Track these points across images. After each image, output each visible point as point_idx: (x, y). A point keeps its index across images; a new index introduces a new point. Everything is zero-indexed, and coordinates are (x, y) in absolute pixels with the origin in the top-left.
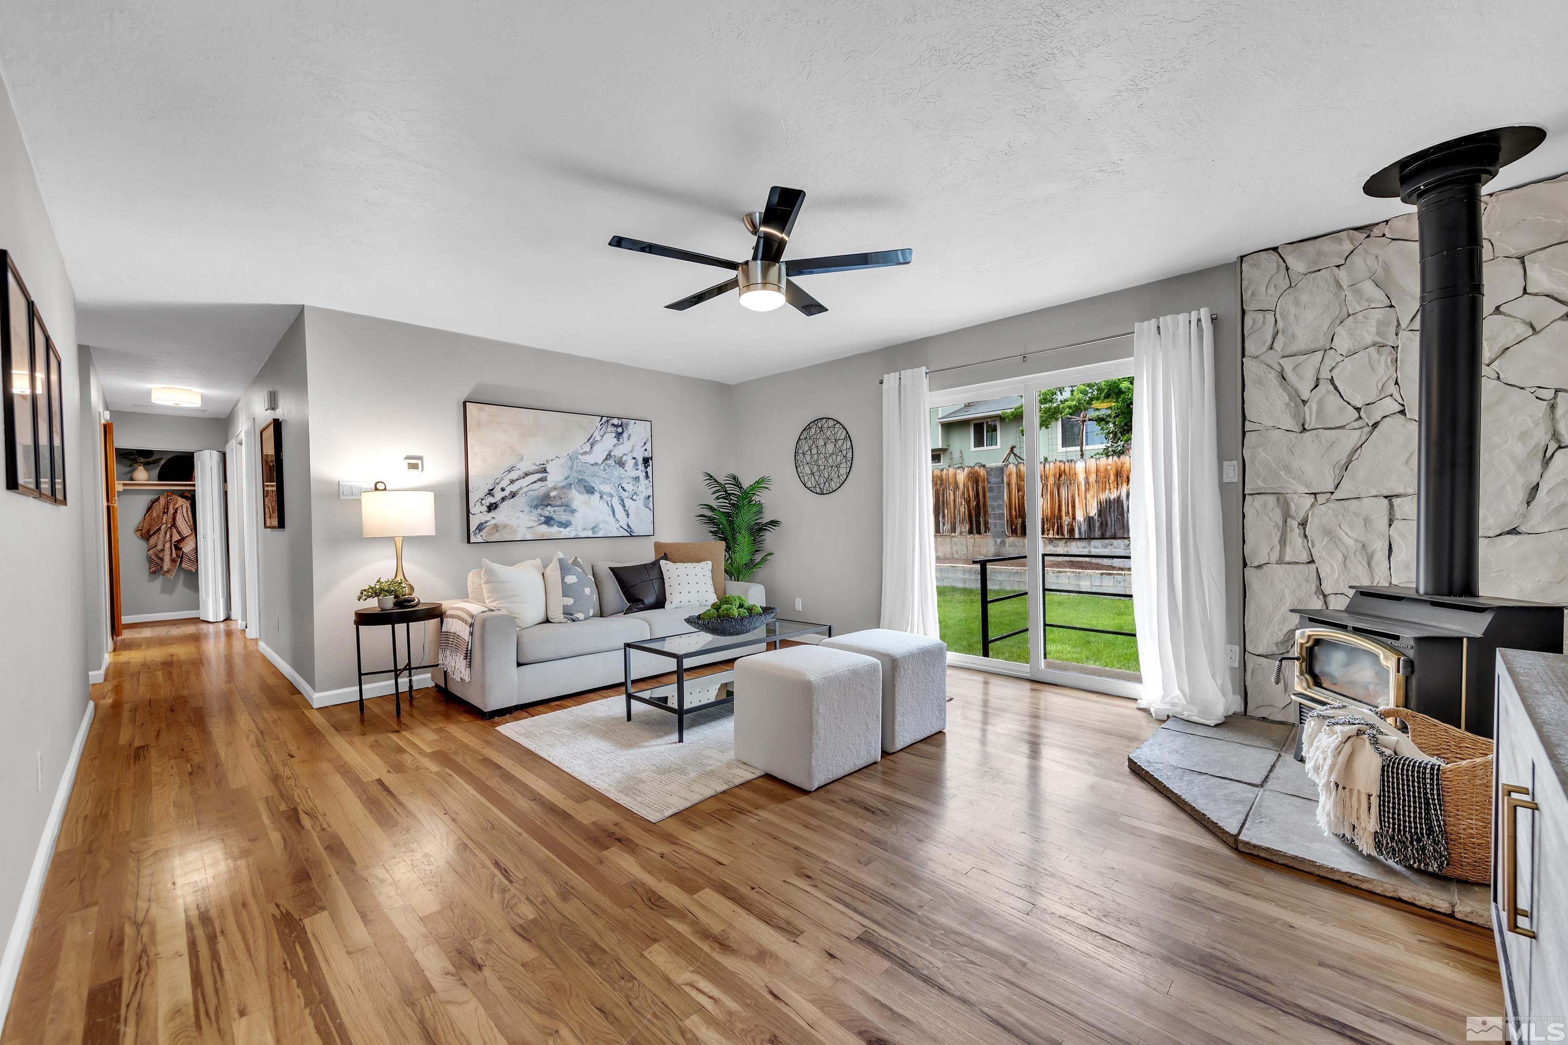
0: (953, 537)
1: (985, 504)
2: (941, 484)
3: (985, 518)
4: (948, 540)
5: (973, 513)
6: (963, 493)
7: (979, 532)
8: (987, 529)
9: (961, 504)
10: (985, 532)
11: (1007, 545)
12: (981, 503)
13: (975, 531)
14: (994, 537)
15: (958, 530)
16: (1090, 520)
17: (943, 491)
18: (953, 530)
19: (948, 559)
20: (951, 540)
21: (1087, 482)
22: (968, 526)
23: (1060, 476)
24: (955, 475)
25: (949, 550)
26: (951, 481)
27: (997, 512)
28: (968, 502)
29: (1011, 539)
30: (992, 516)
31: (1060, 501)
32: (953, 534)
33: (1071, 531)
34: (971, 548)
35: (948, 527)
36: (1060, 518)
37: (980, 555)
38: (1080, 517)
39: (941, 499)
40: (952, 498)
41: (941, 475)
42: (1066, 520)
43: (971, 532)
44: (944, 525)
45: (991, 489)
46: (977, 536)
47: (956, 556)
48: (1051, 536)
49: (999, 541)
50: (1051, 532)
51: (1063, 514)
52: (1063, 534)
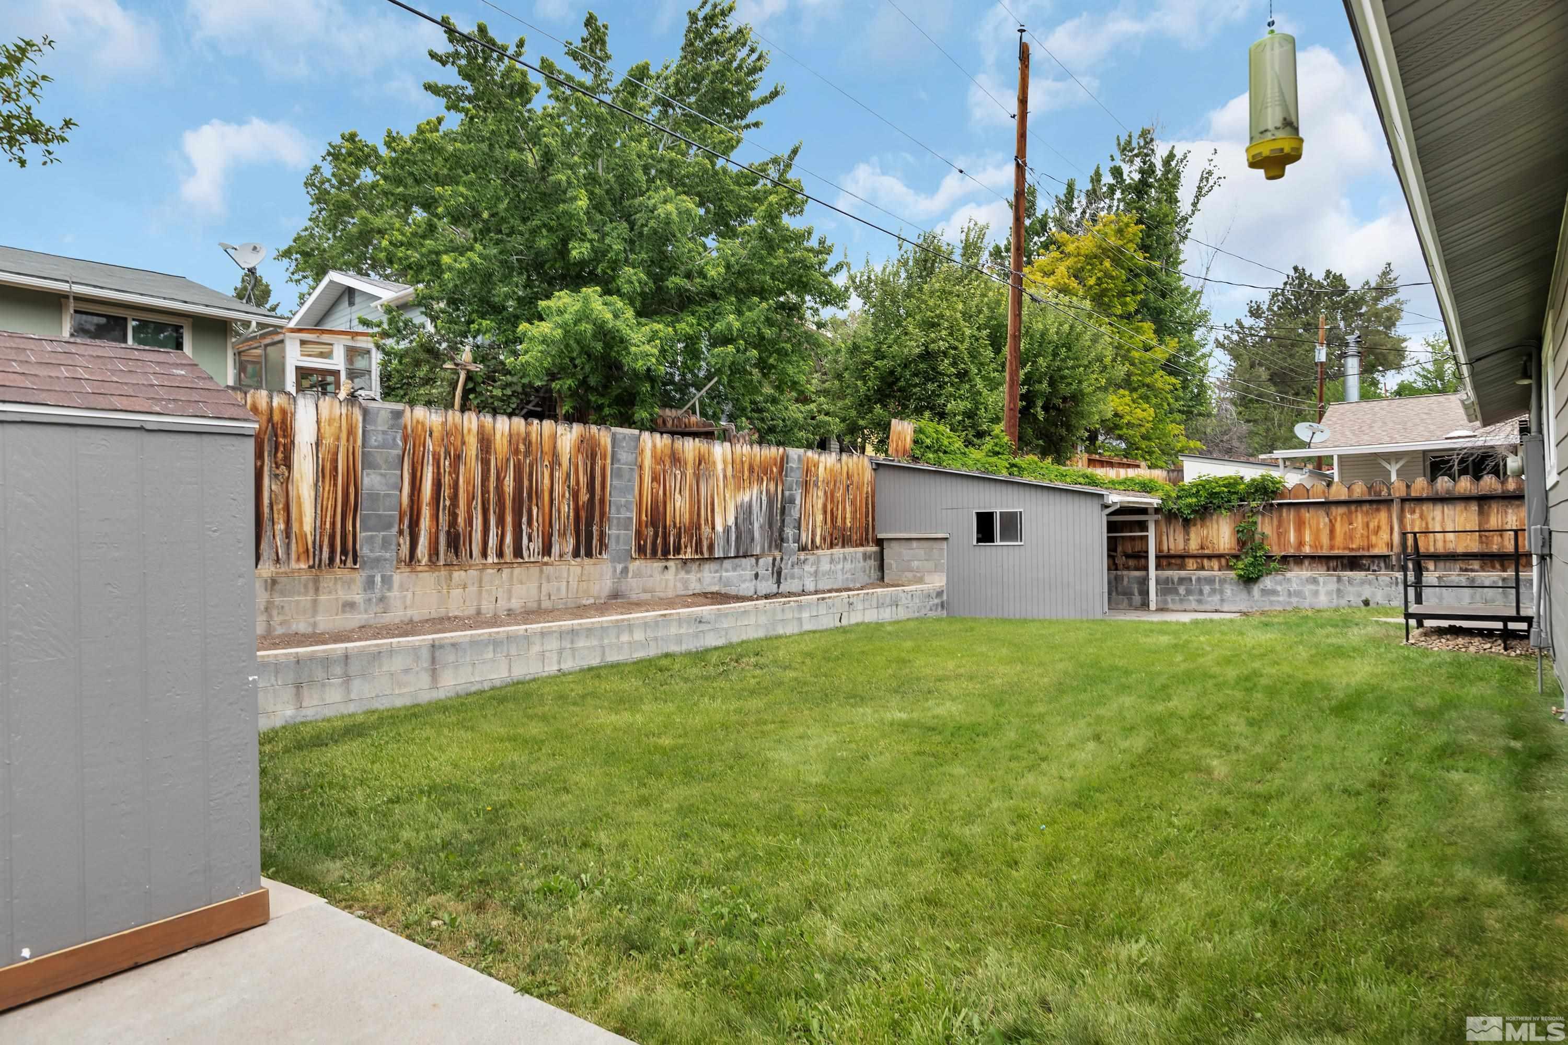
0: (546, 564)
1: (602, 501)
2: (528, 453)
3: (601, 526)
4: (535, 570)
5: (583, 514)
6: (568, 475)
7: (589, 554)
8: (603, 546)
9: (563, 496)
10: (600, 553)
11: (630, 575)
12: (597, 498)
13: (582, 552)
14: (613, 560)
15: (555, 550)
16: (727, 530)
17: (531, 466)
18: (547, 550)
19: (533, 612)
20: (541, 571)
21: (725, 476)
22: (571, 541)
23: (700, 464)
24: (554, 437)
25: (534, 592)
26: (546, 449)
27: (624, 514)
28: (576, 495)
29: (638, 562)
30: (615, 522)
31: (699, 501)
32: (546, 559)
33: (711, 547)
34: (574, 584)
35: (536, 545)
36: (699, 527)
37: (588, 597)
38: (719, 528)
39: (526, 483)
40: (547, 481)
41: (528, 434)
42: (706, 530)
43: (576, 554)
44: (530, 540)
45: (618, 474)
46: (587, 561)
47: (546, 604)
48: (688, 556)
49: (619, 567)
50: (689, 550)
51: (703, 522)
52: (702, 553)
